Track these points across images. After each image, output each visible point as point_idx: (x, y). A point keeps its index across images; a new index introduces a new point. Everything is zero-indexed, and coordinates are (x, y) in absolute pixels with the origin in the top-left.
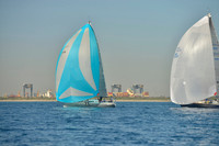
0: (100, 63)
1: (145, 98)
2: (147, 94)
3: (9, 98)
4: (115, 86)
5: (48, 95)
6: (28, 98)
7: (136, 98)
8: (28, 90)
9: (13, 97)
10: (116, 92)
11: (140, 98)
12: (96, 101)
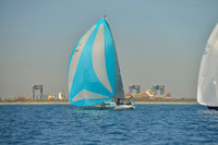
0: (117, 63)
1: (167, 100)
2: (168, 95)
3: (17, 100)
4: (133, 87)
5: (60, 97)
6: (38, 101)
7: (156, 99)
8: (38, 92)
9: (21, 99)
10: (134, 94)
11: (162, 100)
12: (113, 104)
